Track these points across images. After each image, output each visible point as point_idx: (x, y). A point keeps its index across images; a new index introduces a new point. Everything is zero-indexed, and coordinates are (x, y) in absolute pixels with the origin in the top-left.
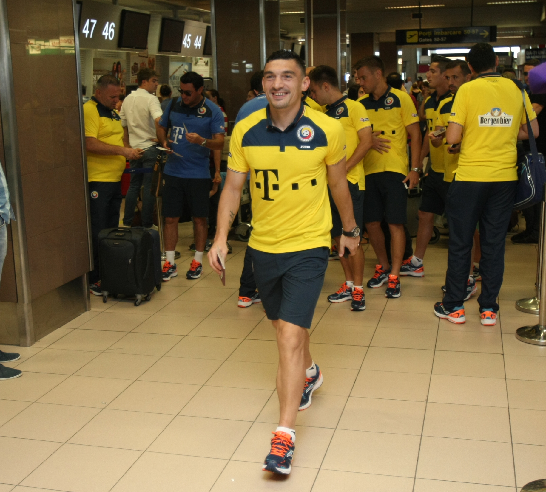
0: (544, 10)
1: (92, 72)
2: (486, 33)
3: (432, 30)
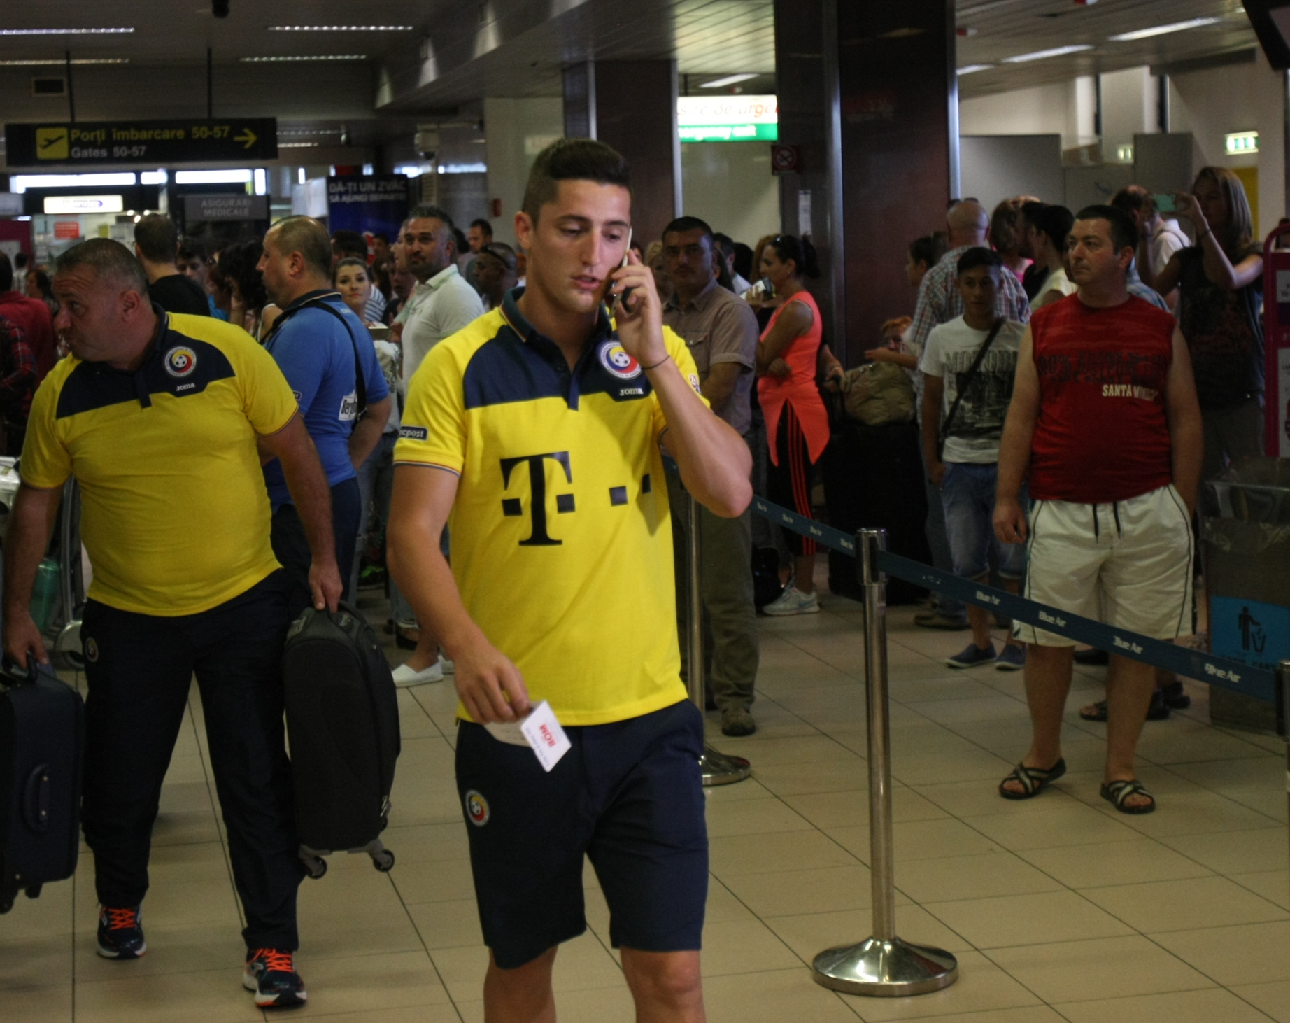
0: (385, 79)
2: (251, 137)
3: (105, 126)
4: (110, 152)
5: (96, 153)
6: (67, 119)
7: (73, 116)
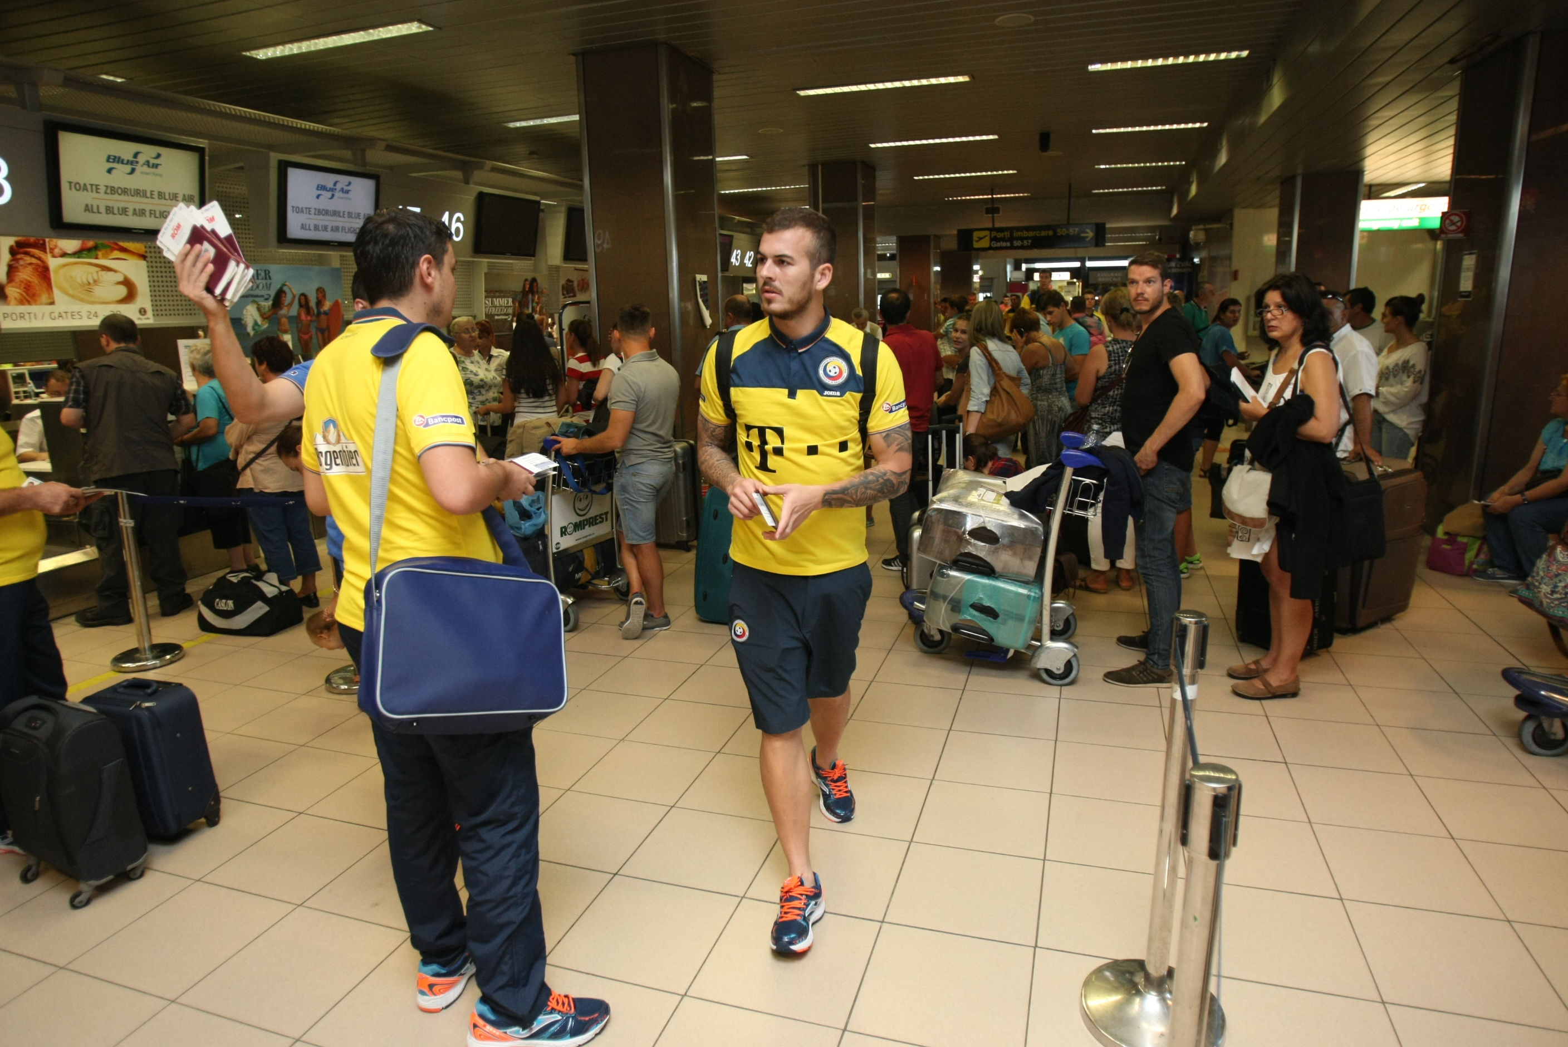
0: (1175, 200)
1: (484, 294)
2: (1090, 234)
3: (1011, 229)
4: (1012, 244)
5: (1004, 244)
6: (990, 226)
7: (993, 225)
